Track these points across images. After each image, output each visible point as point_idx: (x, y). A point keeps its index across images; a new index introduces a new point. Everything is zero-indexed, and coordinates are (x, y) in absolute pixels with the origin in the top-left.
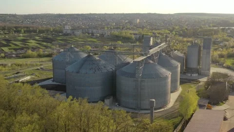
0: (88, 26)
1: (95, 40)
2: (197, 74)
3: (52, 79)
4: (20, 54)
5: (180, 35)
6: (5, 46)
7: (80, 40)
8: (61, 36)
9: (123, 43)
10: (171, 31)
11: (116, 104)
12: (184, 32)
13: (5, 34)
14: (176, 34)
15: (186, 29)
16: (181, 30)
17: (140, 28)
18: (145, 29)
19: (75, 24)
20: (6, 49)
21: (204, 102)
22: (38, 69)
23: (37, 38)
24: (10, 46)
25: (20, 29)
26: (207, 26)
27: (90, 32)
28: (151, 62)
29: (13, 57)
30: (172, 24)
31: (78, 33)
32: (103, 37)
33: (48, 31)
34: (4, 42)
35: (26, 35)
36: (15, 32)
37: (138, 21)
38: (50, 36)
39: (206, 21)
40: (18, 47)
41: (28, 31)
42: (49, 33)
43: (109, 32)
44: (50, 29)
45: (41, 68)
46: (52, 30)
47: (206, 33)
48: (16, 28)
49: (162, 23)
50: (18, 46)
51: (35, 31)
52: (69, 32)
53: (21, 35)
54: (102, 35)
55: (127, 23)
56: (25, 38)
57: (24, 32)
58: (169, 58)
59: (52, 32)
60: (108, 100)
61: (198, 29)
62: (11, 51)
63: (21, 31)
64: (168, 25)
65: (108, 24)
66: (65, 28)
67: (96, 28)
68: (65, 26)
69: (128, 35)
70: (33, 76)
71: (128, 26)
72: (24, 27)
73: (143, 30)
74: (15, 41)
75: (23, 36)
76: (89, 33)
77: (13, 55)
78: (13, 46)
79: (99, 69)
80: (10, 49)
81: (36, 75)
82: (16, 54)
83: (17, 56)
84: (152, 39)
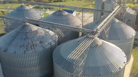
79: (32, 47)
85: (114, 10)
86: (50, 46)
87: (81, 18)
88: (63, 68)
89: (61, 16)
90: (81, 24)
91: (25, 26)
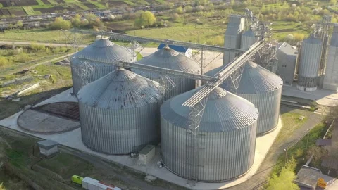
2: (316, 88)
3: (72, 90)
4: (48, 20)
20: (29, 10)
22: (58, 63)
24: (37, 4)
28: (224, 93)
29: (36, 27)
45: (64, 61)
50: (50, 3)
60: (145, 156)
62: (36, 13)
70: (44, 81)
77: (36, 24)
79: (131, 100)
80: (35, 10)
81: (51, 79)
82: (41, 21)
83: (42, 26)
84: (243, 20)
85: (249, 49)
86: (155, 101)
87: (200, 62)
88: (175, 124)
89: (168, 57)
90: (200, 70)
91: (119, 73)
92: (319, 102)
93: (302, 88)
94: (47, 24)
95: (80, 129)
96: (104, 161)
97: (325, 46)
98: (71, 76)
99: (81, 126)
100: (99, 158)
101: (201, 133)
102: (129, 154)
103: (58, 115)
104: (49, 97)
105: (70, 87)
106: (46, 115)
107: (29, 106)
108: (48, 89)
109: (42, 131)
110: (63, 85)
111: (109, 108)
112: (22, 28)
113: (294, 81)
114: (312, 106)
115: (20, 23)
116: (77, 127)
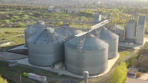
0: (66, 6)
1: (68, 15)
2: (133, 43)
3: (25, 45)
4: (15, 24)
5: (126, 13)
6: (8, 19)
7: (58, 15)
8: (46, 12)
9: (86, 17)
10: (120, 10)
11: (64, 69)
12: (129, 10)
13: (11, 11)
14: (123, 12)
15: (131, 8)
16: (127, 9)
17: (100, 7)
18: (103, 8)
19: (58, 5)
20: (8, 21)
21: (134, 71)
22: (19, 37)
23: (31, 13)
24: (11, 19)
25: (21, 8)
26: (145, 6)
27: (66, 10)
28: (93, 36)
29: (10, 27)
30: (122, 5)
31: (58, 10)
32: (74, 13)
33: (39, 9)
34: (8, 16)
35: (24, 11)
36: (17, 9)
37: (99, 2)
38: (39, 13)
39: (145, 3)
40: (15, 20)
41: (26, 9)
42: (39, 10)
43: (78, 10)
44: (40, 8)
45: (22, 36)
46: (41, 8)
47: (144, 11)
48: (18, 7)
49: (115, 4)
50: (17, 19)
51: (30, 9)
52: (52, 10)
53: (21, 11)
54: (73, 12)
55: (92, 4)
56: (23, 14)
57: (23, 9)
58: (110, 32)
59: (41, 10)
60: (57, 65)
61: (139, 8)
62: (10, 22)
63: (21, 9)
64: (119, 6)
65: (79, 5)
66: (50, 7)
67: (70, 7)
68: (50, 6)
69: (91, 12)
70: (13, 42)
71: (92, 6)
72: (23, 7)
73: (101, 9)
74: (15, 15)
75: (22, 12)
76: (64, 11)
77: (10, 26)
78: (13, 19)
79: (51, 41)
80: (10, 21)
81: (15, 42)
82: (12, 25)
83: (13, 26)
84: (100, 16)
88: (71, 48)
92: (135, 48)
93: (127, 44)
94: (15, 25)
95: (28, 58)
96: (38, 69)
97: (136, 25)
98: (25, 41)
99: (28, 57)
100: (36, 68)
101: (83, 51)
102: (50, 66)
103: (18, 53)
104: (14, 48)
105: (24, 44)
106: (13, 54)
107: (5, 50)
108: (14, 45)
109: (10, 59)
110: (21, 44)
111: (41, 44)
112: (4, 27)
113: (124, 41)
114: (132, 49)
115: (3, 25)
116: (27, 57)
